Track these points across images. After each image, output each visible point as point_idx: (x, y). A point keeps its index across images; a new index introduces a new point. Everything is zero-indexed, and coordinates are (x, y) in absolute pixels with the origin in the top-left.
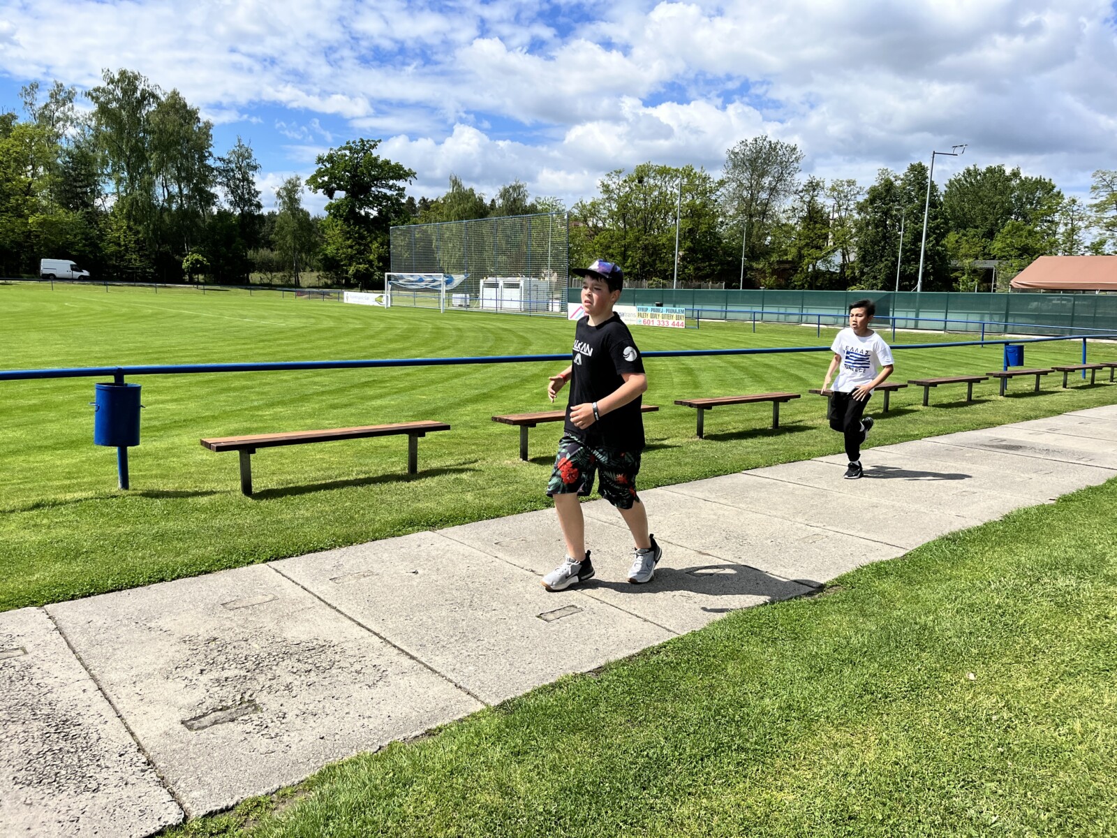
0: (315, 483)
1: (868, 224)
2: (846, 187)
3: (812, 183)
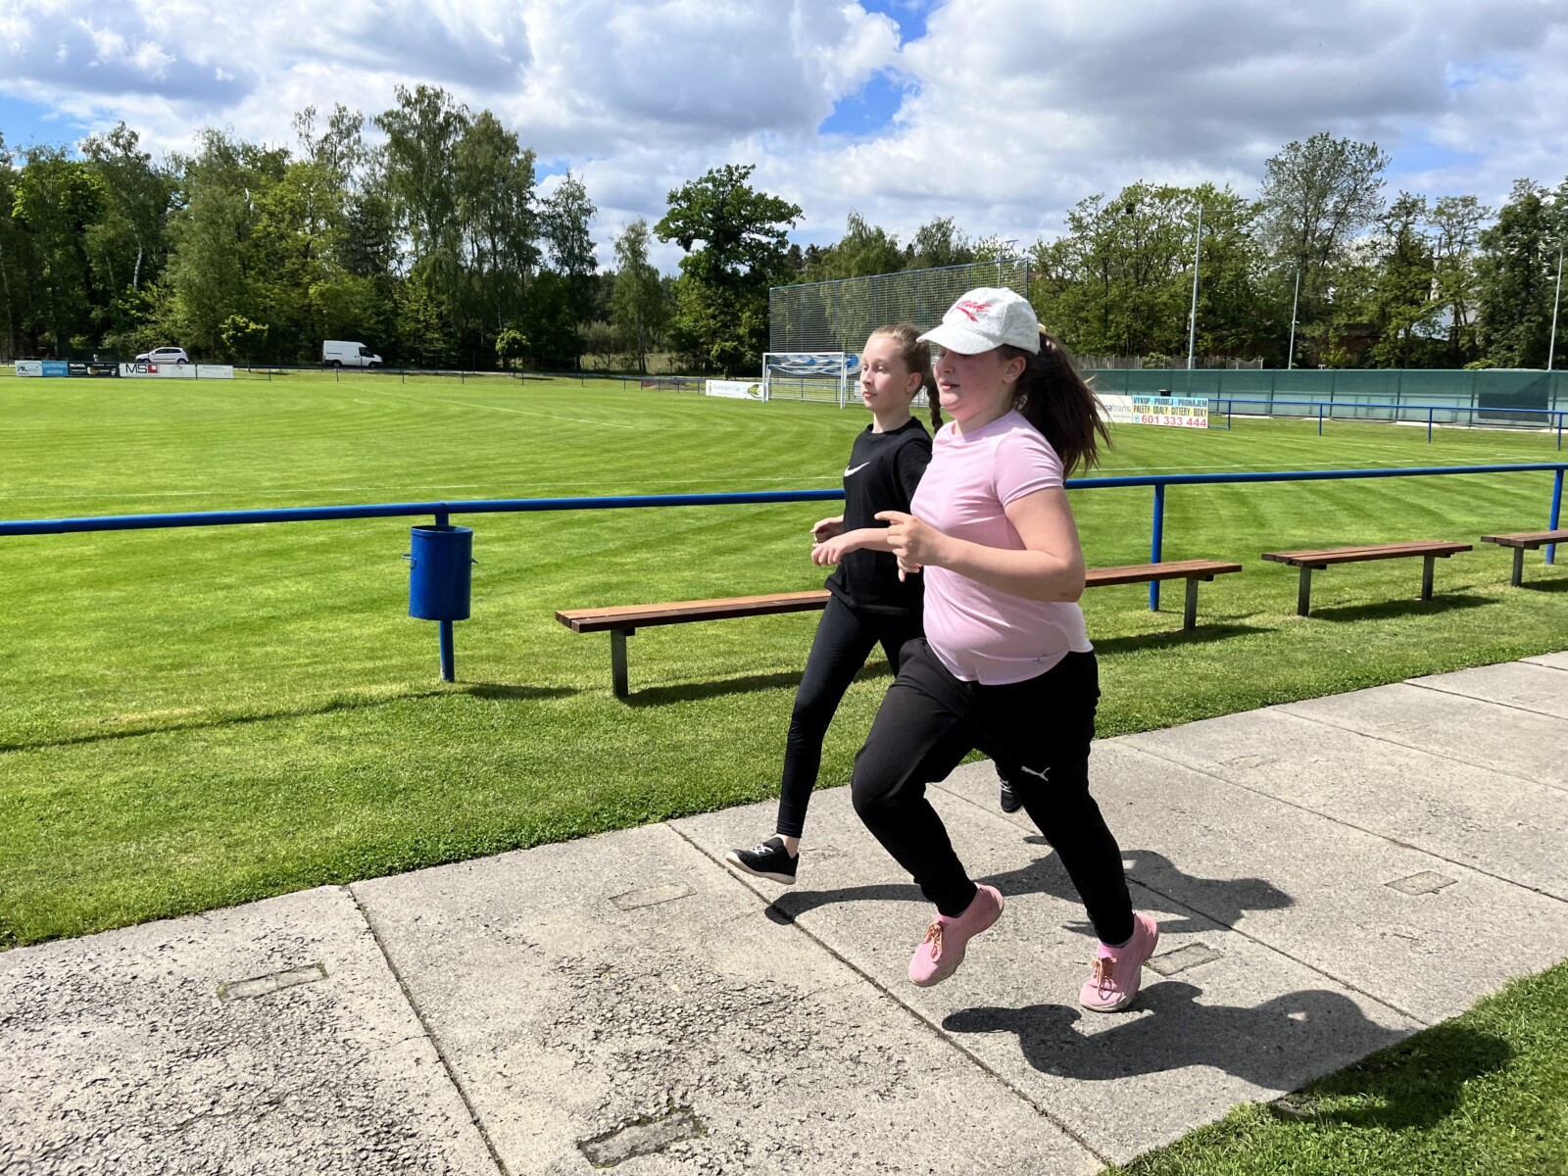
0: (717, 679)
1: (1499, 265)
2: (1460, 208)
3: (1405, 202)
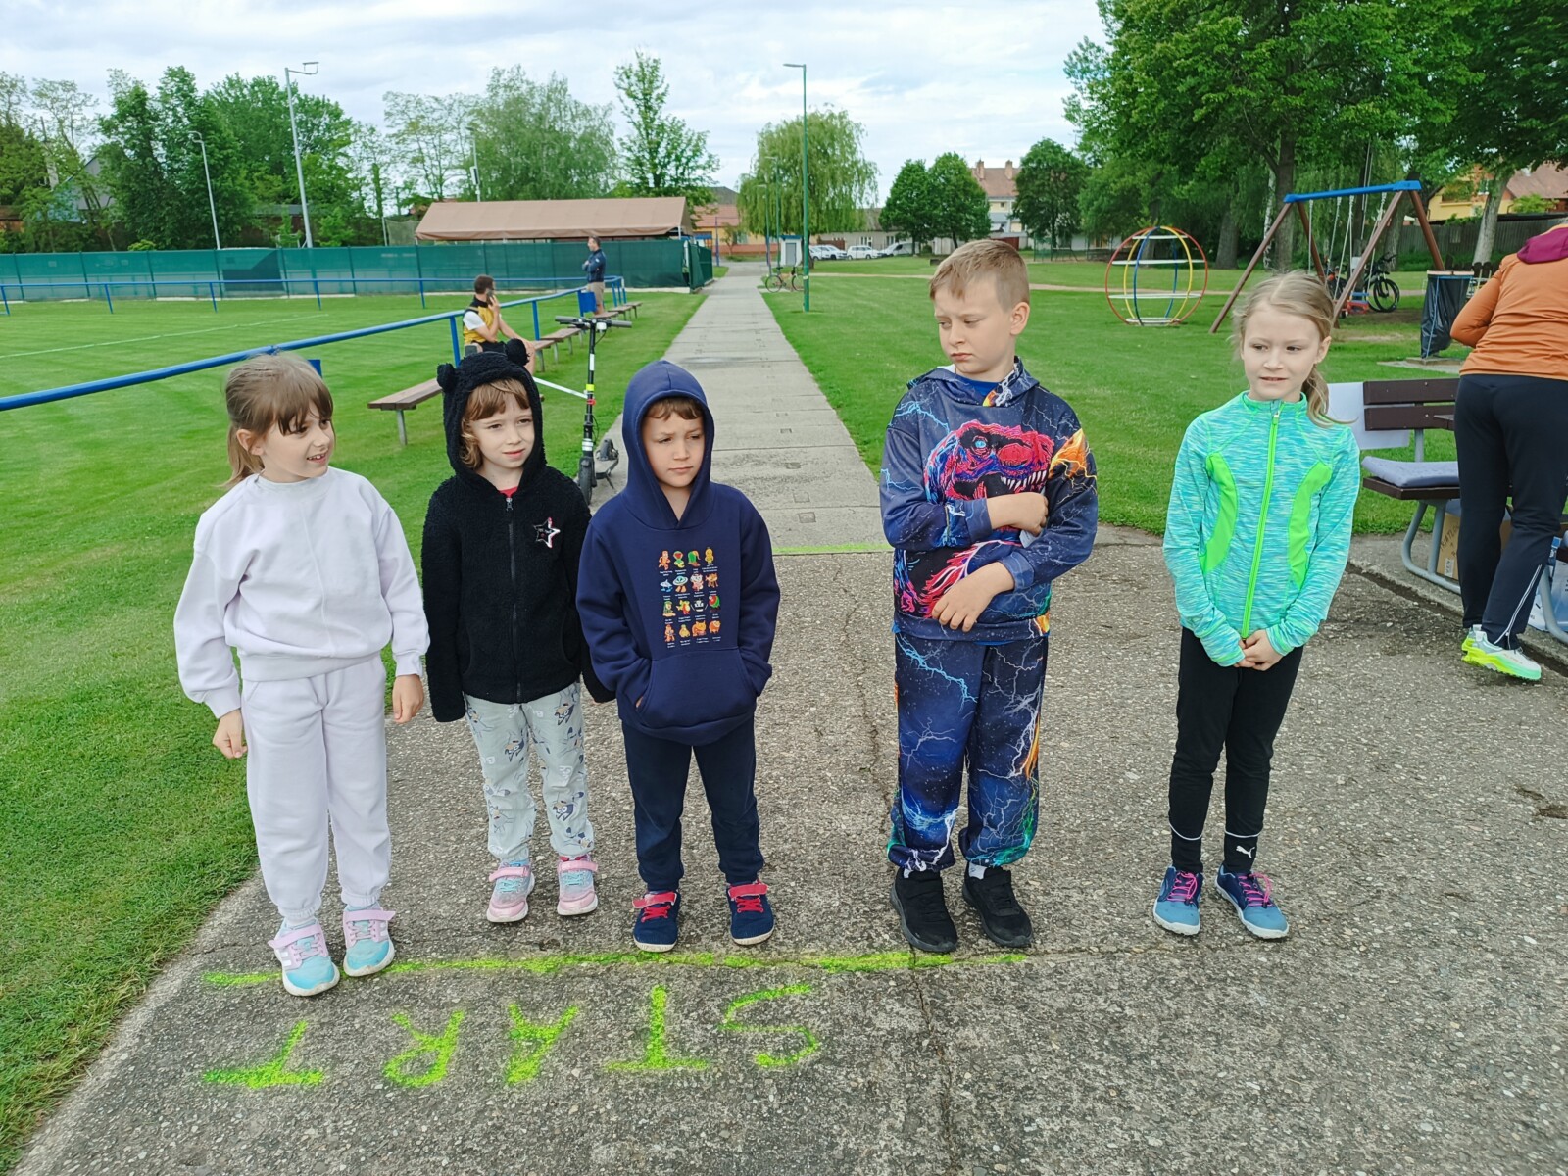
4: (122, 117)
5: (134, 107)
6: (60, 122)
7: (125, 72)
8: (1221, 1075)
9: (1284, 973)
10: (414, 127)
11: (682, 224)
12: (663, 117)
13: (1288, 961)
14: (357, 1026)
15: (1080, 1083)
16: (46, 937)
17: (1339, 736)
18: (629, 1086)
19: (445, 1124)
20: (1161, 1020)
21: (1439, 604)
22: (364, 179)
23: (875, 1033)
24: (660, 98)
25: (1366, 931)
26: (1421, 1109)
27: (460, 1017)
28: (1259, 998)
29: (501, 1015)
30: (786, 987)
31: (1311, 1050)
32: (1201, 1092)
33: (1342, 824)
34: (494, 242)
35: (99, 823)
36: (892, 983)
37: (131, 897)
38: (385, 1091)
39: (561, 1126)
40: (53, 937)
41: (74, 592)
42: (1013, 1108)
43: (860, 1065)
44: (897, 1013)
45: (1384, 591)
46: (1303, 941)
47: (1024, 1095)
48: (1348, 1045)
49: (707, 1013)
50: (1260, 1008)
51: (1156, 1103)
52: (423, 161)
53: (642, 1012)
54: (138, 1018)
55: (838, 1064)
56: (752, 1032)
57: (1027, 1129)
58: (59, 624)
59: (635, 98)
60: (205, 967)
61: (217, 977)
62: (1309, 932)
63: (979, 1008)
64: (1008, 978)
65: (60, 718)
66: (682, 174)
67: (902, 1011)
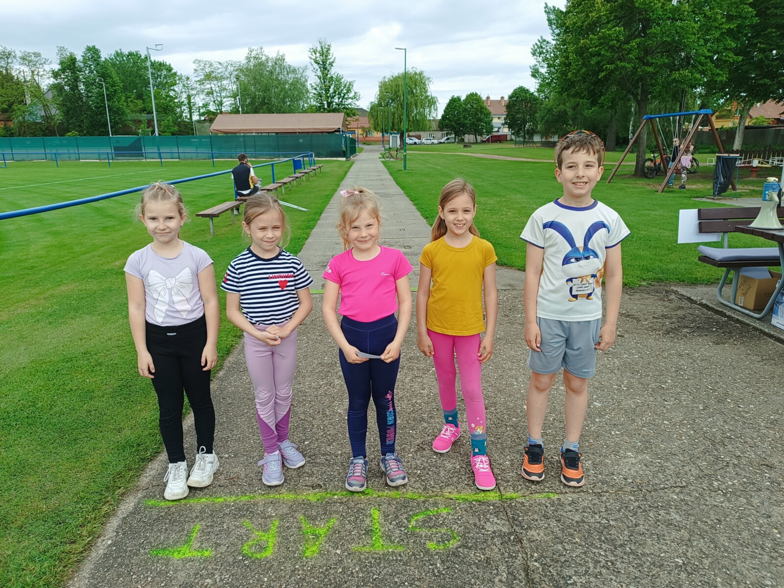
4: (63, 70)
5: (70, 65)
6: (33, 72)
7: (65, 48)
8: (662, 555)
9: (686, 504)
10: (209, 77)
11: (342, 126)
12: (332, 73)
13: (687, 498)
14: (225, 527)
15: (592, 559)
16: (64, 482)
17: (697, 385)
18: (367, 559)
19: (276, 577)
20: (628, 527)
21: (737, 319)
22: (183, 102)
23: (486, 533)
24: (331, 64)
25: (724, 483)
26: (764, 573)
27: (277, 523)
28: (676, 516)
29: (297, 522)
30: (438, 509)
31: (705, 543)
32: (654, 564)
33: (705, 429)
34: (248, 134)
35: (84, 424)
36: (492, 507)
37: (104, 461)
38: (244, 561)
39: (335, 579)
40: (67, 481)
41: (55, 307)
42: (561, 571)
43: (481, 549)
44: (496, 523)
45: (709, 312)
46: (693, 488)
47: (565, 564)
48: (723, 540)
49: (401, 522)
50: (677, 522)
51: (631, 569)
52: (213, 94)
53: (368, 521)
54: (114, 523)
55: (470, 548)
56: (424, 532)
57: (569, 582)
58: (50, 323)
59: (318, 64)
60: (145, 497)
61: (151, 502)
62: (696, 483)
63: (537, 520)
64: (549, 505)
65: (58, 371)
66: (341, 101)
67: (498, 522)
